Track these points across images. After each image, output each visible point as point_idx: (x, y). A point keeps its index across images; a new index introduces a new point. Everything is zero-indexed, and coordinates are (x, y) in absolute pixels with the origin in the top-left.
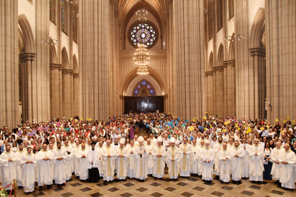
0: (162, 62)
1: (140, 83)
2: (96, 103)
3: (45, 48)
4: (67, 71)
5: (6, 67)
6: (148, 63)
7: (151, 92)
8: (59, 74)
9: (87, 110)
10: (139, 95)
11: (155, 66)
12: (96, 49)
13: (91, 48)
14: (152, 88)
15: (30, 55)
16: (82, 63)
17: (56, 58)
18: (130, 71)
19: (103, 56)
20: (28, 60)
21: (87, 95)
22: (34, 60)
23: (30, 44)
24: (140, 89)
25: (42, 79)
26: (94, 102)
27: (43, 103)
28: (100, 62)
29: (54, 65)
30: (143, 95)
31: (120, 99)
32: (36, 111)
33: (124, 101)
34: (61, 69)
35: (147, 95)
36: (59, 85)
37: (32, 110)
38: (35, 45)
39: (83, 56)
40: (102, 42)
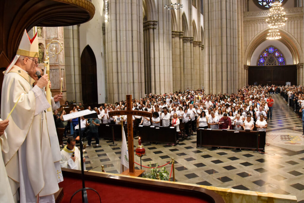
0: (297, 23)
1: (266, 50)
2: (224, 74)
3: (167, 14)
4: (186, 39)
5: (132, 37)
6: (284, 24)
7: (280, 60)
8: (180, 42)
9: (214, 82)
10: (265, 65)
11: (288, 29)
12: (224, 12)
13: (218, 11)
14: (282, 56)
15: (152, 23)
16: (208, 29)
17: (176, 25)
18: (256, 37)
19: (232, 19)
20: (151, 28)
21: (214, 65)
22: (156, 28)
23: (152, 11)
24: (267, 57)
25: (165, 48)
26: (222, 72)
27: (165, 74)
28: (228, 26)
29: (175, 33)
30: (270, 64)
31: (244, 69)
32: (159, 82)
33: (247, 71)
34: (182, 36)
35: (275, 64)
36: (180, 55)
37: (155, 82)
38: (157, 12)
39: (209, 21)
40: (230, 3)
